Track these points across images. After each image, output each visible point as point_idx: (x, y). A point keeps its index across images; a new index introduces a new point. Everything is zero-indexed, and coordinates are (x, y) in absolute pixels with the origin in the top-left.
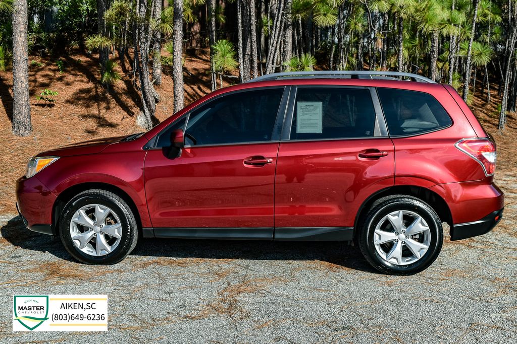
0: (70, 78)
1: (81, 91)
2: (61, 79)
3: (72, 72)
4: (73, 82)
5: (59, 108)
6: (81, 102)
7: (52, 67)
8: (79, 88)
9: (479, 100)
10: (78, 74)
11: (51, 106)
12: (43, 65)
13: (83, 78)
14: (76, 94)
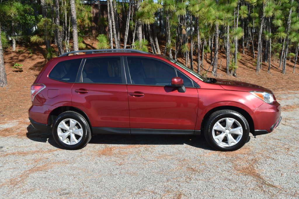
0: (35, 56)
1: (38, 63)
2: (30, 57)
3: (38, 54)
4: (36, 59)
5: (25, 72)
6: (37, 68)
7: (28, 52)
8: (37, 62)
9: (250, 57)
10: (40, 54)
11: (21, 71)
12: (24, 51)
13: (41, 57)
14: (35, 64)
